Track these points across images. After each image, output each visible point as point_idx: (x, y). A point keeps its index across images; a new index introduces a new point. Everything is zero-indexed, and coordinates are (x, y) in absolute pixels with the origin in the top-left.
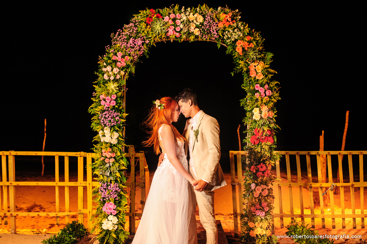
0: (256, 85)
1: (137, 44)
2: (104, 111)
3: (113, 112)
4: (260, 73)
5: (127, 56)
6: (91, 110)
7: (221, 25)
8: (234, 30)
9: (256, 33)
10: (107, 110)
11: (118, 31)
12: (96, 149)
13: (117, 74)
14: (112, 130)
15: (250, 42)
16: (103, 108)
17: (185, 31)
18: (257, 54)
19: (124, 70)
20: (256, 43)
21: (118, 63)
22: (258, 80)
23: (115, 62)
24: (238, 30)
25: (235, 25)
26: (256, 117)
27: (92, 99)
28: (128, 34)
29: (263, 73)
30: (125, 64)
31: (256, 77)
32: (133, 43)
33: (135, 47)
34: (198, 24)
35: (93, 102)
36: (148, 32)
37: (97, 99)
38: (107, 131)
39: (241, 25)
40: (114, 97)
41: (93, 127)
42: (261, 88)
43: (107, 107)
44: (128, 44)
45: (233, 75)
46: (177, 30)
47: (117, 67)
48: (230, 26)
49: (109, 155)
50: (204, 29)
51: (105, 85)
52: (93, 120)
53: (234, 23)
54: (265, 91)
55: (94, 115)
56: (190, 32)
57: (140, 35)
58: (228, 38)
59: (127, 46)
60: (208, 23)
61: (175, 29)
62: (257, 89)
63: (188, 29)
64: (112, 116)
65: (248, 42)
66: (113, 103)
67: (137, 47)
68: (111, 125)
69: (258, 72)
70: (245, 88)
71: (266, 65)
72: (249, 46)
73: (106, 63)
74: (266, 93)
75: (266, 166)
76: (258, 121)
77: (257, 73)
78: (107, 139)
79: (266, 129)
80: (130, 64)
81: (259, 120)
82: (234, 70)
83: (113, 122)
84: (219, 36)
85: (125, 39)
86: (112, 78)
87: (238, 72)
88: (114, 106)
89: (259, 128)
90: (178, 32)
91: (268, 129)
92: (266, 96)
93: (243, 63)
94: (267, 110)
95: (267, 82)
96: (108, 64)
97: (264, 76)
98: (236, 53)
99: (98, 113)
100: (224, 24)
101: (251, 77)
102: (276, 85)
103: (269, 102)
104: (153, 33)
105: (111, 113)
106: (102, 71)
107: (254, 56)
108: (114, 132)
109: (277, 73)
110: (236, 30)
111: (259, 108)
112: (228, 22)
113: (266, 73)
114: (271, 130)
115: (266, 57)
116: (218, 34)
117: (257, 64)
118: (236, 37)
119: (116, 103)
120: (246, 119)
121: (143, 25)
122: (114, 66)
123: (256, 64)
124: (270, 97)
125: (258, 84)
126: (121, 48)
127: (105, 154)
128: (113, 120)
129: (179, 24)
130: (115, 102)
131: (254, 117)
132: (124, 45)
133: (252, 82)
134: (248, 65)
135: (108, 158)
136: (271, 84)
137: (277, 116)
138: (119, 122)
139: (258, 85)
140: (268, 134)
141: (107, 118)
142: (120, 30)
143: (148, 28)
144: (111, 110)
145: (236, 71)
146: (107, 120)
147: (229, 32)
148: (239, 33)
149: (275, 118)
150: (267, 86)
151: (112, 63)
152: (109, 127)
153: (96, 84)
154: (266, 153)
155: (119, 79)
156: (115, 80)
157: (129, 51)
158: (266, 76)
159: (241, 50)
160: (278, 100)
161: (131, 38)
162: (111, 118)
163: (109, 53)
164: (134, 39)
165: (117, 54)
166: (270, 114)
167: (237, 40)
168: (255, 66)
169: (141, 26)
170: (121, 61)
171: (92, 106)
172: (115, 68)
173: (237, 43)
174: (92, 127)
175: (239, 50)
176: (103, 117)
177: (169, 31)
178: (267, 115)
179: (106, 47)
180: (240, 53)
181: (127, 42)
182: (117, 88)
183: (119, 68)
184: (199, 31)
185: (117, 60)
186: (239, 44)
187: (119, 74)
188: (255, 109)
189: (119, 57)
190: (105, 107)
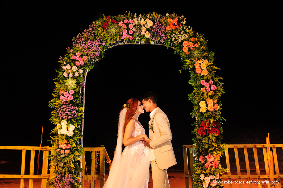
0: (202, 81)
1: (94, 45)
2: (62, 105)
3: (70, 106)
4: (205, 70)
5: (85, 56)
6: (50, 104)
7: (168, 29)
8: (180, 32)
9: (200, 35)
10: (65, 105)
11: (78, 35)
12: (53, 141)
13: (75, 72)
14: (68, 123)
15: (195, 43)
16: (62, 103)
17: (137, 34)
18: (202, 53)
19: (82, 69)
20: (200, 43)
21: (77, 62)
22: (203, 76)
23: (74, 61)
24: (183, 33)
25: (181, 28)
26: (203, 110)
27: (52, 94)
28: (86, 37)
29: (207, 70)
30: (83, 63)
31: (202, 73)
32: (91, 44)
33: (92, 48)
34: (148, 27)
35: (53, 97)
36: (104, 35)
37: (57, 95)
38: (64, 123)
39: (187, 28)
40: (72, 92)
41: (52, 120)
42: (206, 83)
43: (65, 102)
44: (86, 45)
45: (181, 72)
46: (130, 33)
47: (76, 65)
48: (177, 29)
49: (64, 146)
50: (154, 32)
51: (64, 82)
52: (53, 114)
53: (180, 26)
54: (210, 85)
55: (53, 109)
56: (142, 35)
57: (97, 37)
58: (176, 40)
59: (85, 47)
60: (157, 27)
61: (128, 33)
62: (202, 84)
63: (140, 32)
64: (69, 110)
65: (193, 42)
66: (71, 98)
67: (94, 48)
68: (68, 118)
69: (203, 68)
70: (192, 84)
71: (210, 62)
72: (194, 46)
73: (65, 62)
74: (211, 88)
75: (214, 157)
76: (205, 114)
77: (202, 70)
78: (64, 131)
79: (212, 121)
80: (87, 63)
81: (205, 112)
82: (182, 68)
83: (70, 116)
84: (168, 38)
85: (83, 41)
86: (71, 75)
87: (185, 70)
88: (72, 101)
89: (205, 120)
90: (131, 35)
91: (214, 120)
92: (211, 90)
93: (190, 61)
94: (213, 103)
95: (212, 78)
96: (67, 63)
97: (209, 72)
98: (183, 52)
99: (57, 107)
100: (171, 28)
101: (197, 73)
102: (220, 80)
103: (214, 95)
104: (108, 36)
105: (68, 107)
106: (62, 69)
107: (198, 54)
108: (71, 125)
109: (220, 70)
110: (182, 33)
111: (205, 102)
112: (175, 26)
113: (210, 70)
114: (217, 122)
115: (210, 56)
116: (166, 37)
117: (202, 61)
118: (183, 39)
119: (74, 97)
120: (193, 112)
121: (100, 29)
122: (72, 65)
123: (200, 62)
124: (215, 91)
125: (203, 79)
126: (79, 49)
127: (61, 145)
128: (70, 114)
129: (131, 28)
130: (72, 97)
131: (201, 110)
132: (83, 46)
133: (198, 78)
134: (194, 63)
135: (63, 149)
136: (215, 79)
137: (222, 109)
138: (76, 115)
139: (204, 81)
140: (214, 126)
141: (64, 112)
142: (80, 34)
143: (104, 32)
144: (69, 104)
145: (183, 69)
146: (64, 113)
147: (176, 34)
148: (185, 35)
149: (221, 111)
150: (211, 81)
151: (71, 63)
152: (66, 120)
153: (56, 81)
154: (213, 144)
155: (77, 76)
156: (73, 78)
157: (87, 52)
158: (210, 73)
159: (187, 49)
160: (223, 94)
161: (89, 40)
162: (68, 111)
163: (69, 54)
164: (91, 41)
165: (77, 54)
166: (216, 107)
167: (184, 41)
168: (200, 64)
169: (98, 29)
170: (79, 61)
171: (51, 101)
172: (73, 67)
173: (183, 43)
174: (50, 120)
175: (185, 49)
176: (61, 111)
177: (123, 34)
178: (213, 107)
179: (67, 48)
180: (186, 53)
181: (85, 43)
182: (75, 85)
183: (78, 67)
184: (150, 34)
185: (76, 60)
186: (185, 44)
187: (77, 72)
188: (201, 102)
189: (78, 56)
190: (63, 101)
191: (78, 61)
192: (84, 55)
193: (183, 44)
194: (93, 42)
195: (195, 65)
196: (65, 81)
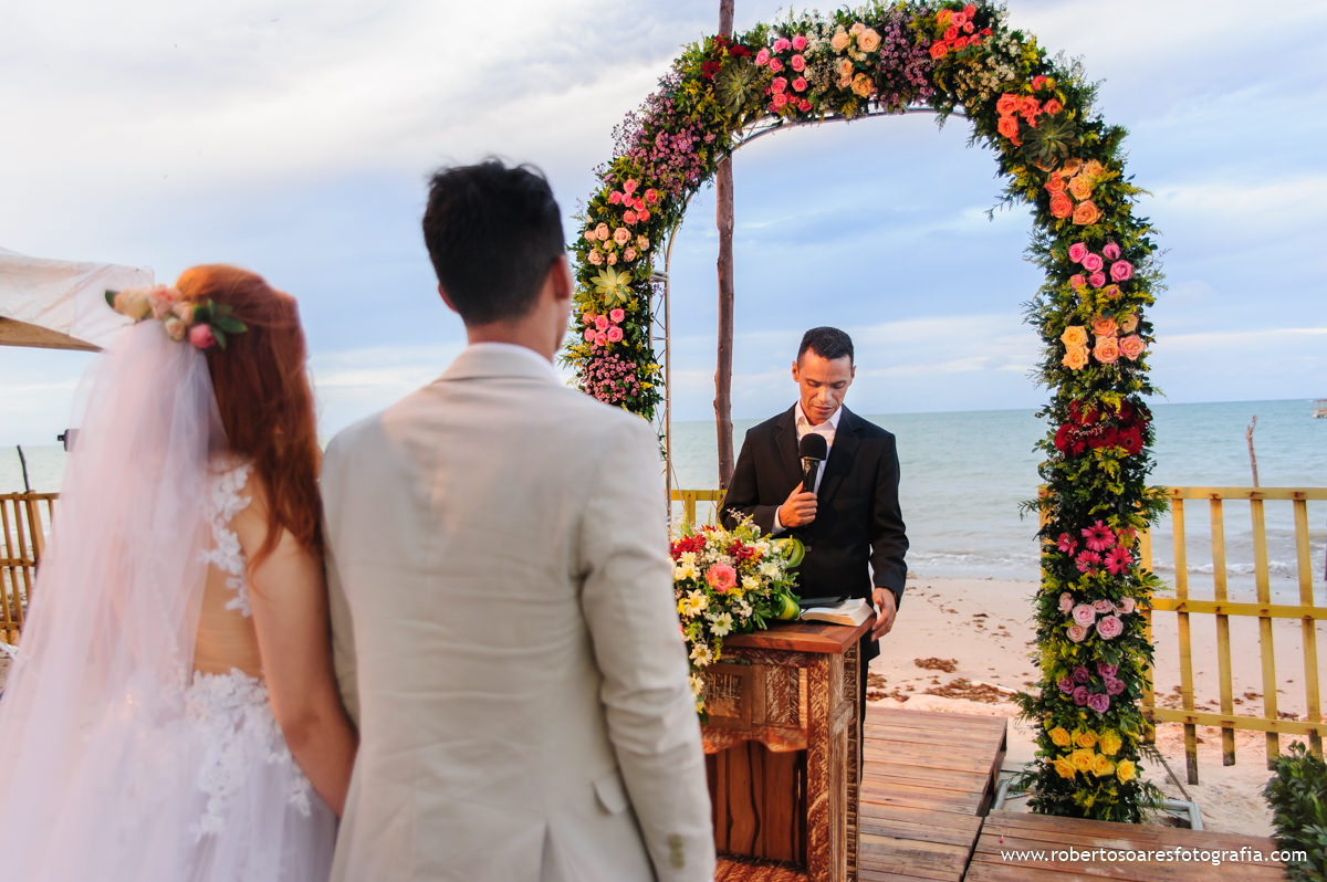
0: (1073, 247)
1: (677, 149)
2: (593, 359)
3: (616, 361)
4: (1085, 203)
5: (650, 190)
7: (939, 52)
8: (984, 61)
10: (599, 357)
13: (625, 246)
15: (1044, 97)
16: (590, 351)
17: (824, 89)
18: (1073, 136)
19: (646, 234)
20: (1070, 95)
21: (628, 215)
22: (1080, 228)
23: (618, 209)
24: (998, 61)
26: (1074, 360)
29: (1097, 202)
30: (649, 214)
31: (1074, 217)
32: (667, 147)
33: (670, 159)
34: (863, 57)
36: (706, 108)
40: (617, 314)
42: (1092, 255)
43: (599, 348)
46: (798, 89)
47: (625, 224)
48: (971, 49)
50: (884, 72)
51: (591, 283)
53: (986, 35)
54: (1108, 264)
56: (840, 88)
57: (684, 119)
58: (969, 92)
59: (649, 158)
60: (894, 52)
61: (789, 87)
62: (1076, 261)
63: (832, 81)
64: (613, 373)
65: (1036, 97)
66: (616, 335)
67: (676, 159)
69: (1077, 198)
72: (1039, 113)
73: (592, 216)
74: (1112, 273)
75: (1114, 533)
76: (1080, 374)
77: (1076, 202)
80: (660, 212)
81: (1083, 368)
83: (616, 391)
84: (938, 88)
85: (643, 136)
86: (613, 258)
88: (618, 344)
89: (1082, 399)
90: (800, 95)
92: (1109, 281)
93: (1024, 174)
94: (1115, 334)
95: (1114, 233)
96: (598, 219)
97: (1103, 211)
100: (948, 47)
101: (1052, 219)
103: (1122, 302)
104: (723, 107)
105: (611, 363)
106: (584, 241)
107: (1059, 143)
111: (1082, 327)
112: (964, 38)
113: (1110, 201)
115: (1109, 142)
116: (932, 85)
117: (1076, 169)
118: (995, 86)
119: (624, 333)
122: (614, 224)
123: (1068, 172)
124: (1125, 285)
125: (1079, 241)
126: (632, 167)
128: (616, 386)
129: (800, 70)
130: (620, 331)
131: (1067, 362)
133: (1058, 237)
134: (1043, 180)
136: (1132, 238)
138: (634, 390)
139: (1081, 246)
141: (600, 381)
143: (707, 95)
144: (613, 354)
146: (598, 384)
147: (968, 69)
148: (1004, 68)
150: (1111, 247)
151: (609, 216)
155: (633, 261)
156: (621, 266)
157: (655, 174)
158: (1110, 212)
159: (1014, 126)
161: (660, 133)
162: (610, 378)
164: (666, 135)
166: (1131, 346)
167: (1000, 96)
168: (1067, 180)
169: (687, 89)
170: (634, 207)
172: (618, 229)
175: (1006, 128)
176: (589, 377)
177: (772, 95)
178: (1118, 349)
180: (1013, 141)
181: (649, 145)
182: (628, 290)
183: (631, 228)
184: (869, 81)
185: (623, 205)
186: (1005, 107)
187: (631, 245)
188: (1069, 330)
189: (629, 193)
190: (595, 347)
191: (629, 209)
192: (649, 187)
193: (999, 106)
194: (672, 138)
195: (1046, 186)
196: (593, 279)
